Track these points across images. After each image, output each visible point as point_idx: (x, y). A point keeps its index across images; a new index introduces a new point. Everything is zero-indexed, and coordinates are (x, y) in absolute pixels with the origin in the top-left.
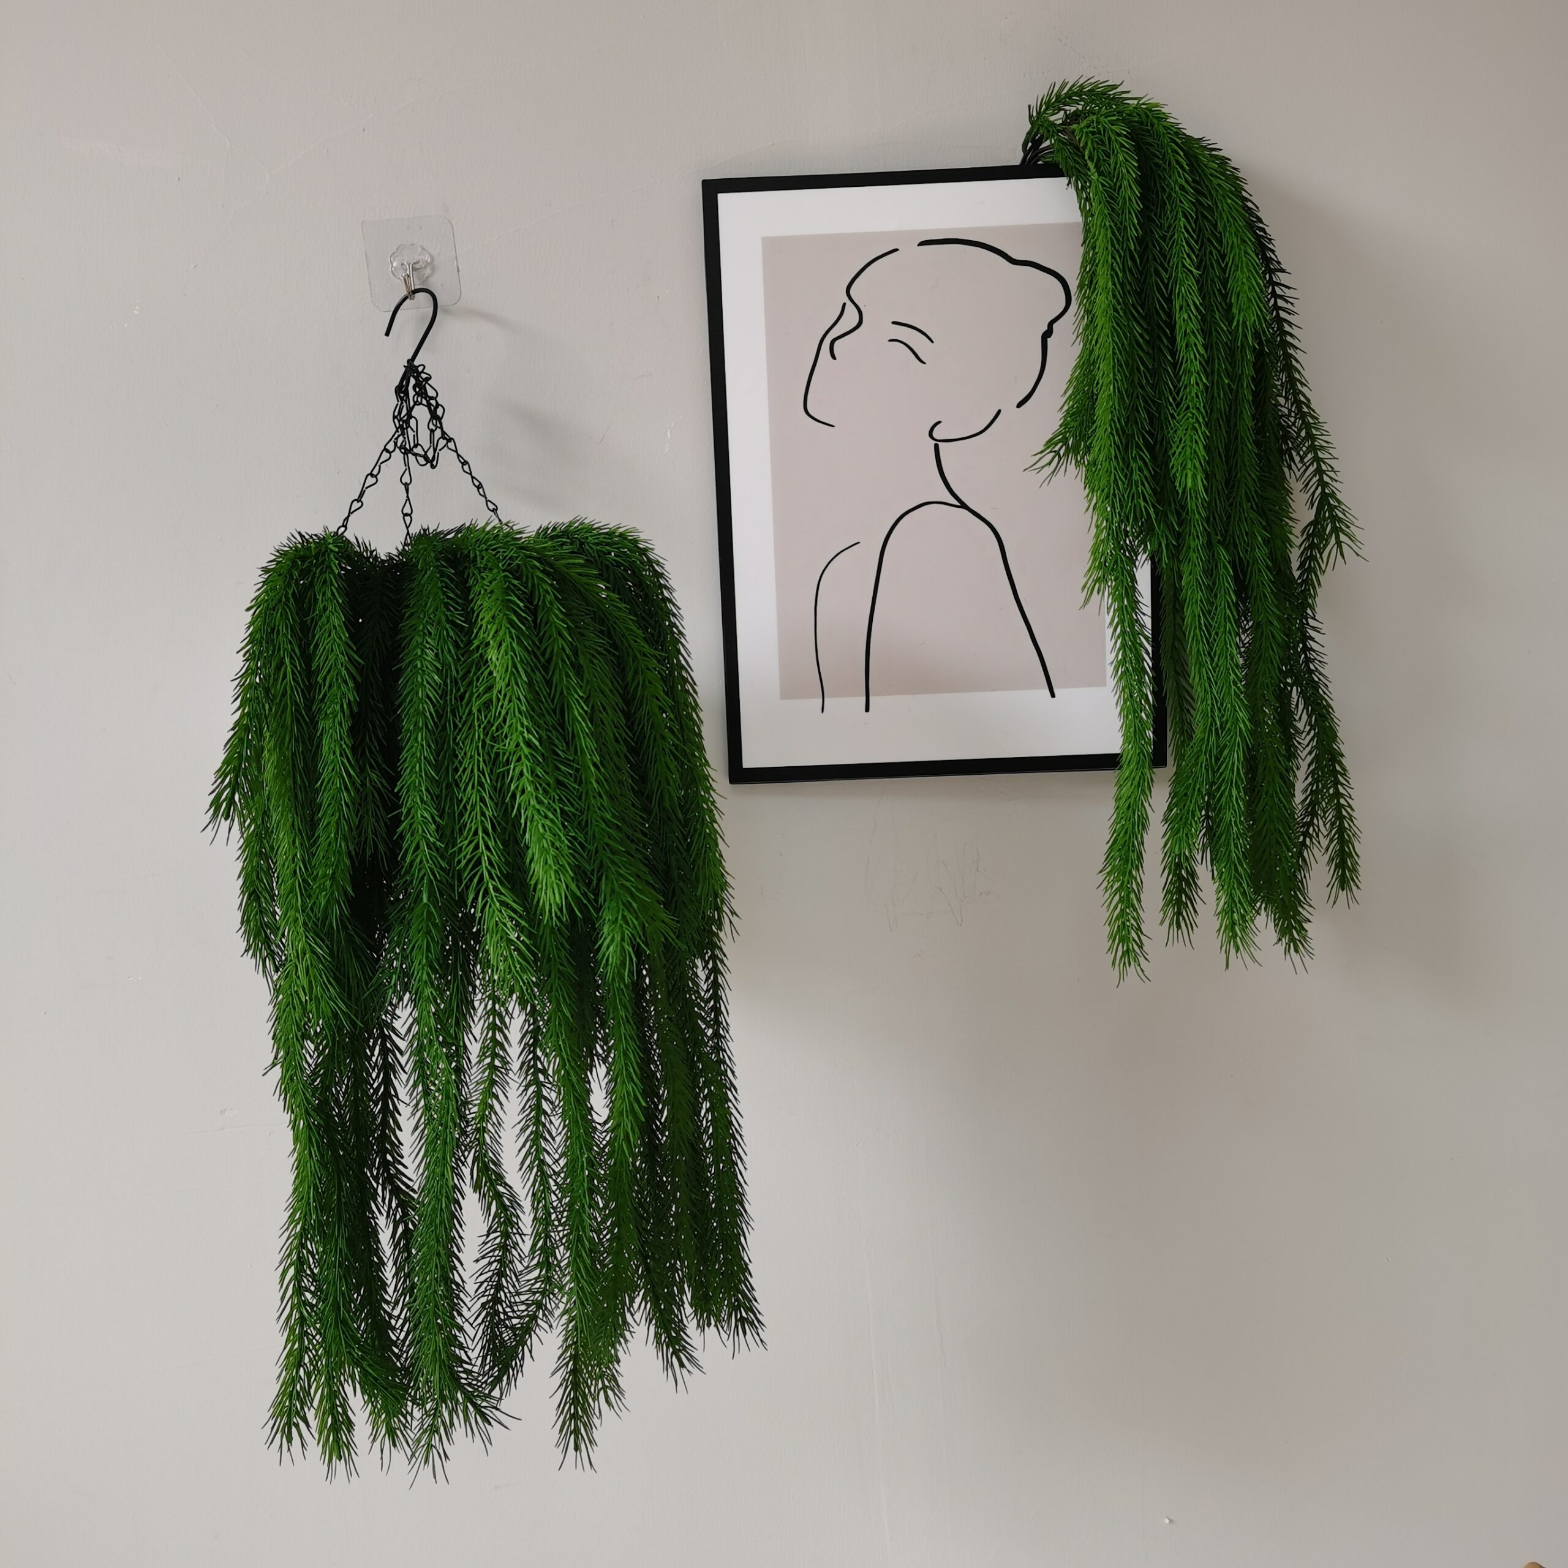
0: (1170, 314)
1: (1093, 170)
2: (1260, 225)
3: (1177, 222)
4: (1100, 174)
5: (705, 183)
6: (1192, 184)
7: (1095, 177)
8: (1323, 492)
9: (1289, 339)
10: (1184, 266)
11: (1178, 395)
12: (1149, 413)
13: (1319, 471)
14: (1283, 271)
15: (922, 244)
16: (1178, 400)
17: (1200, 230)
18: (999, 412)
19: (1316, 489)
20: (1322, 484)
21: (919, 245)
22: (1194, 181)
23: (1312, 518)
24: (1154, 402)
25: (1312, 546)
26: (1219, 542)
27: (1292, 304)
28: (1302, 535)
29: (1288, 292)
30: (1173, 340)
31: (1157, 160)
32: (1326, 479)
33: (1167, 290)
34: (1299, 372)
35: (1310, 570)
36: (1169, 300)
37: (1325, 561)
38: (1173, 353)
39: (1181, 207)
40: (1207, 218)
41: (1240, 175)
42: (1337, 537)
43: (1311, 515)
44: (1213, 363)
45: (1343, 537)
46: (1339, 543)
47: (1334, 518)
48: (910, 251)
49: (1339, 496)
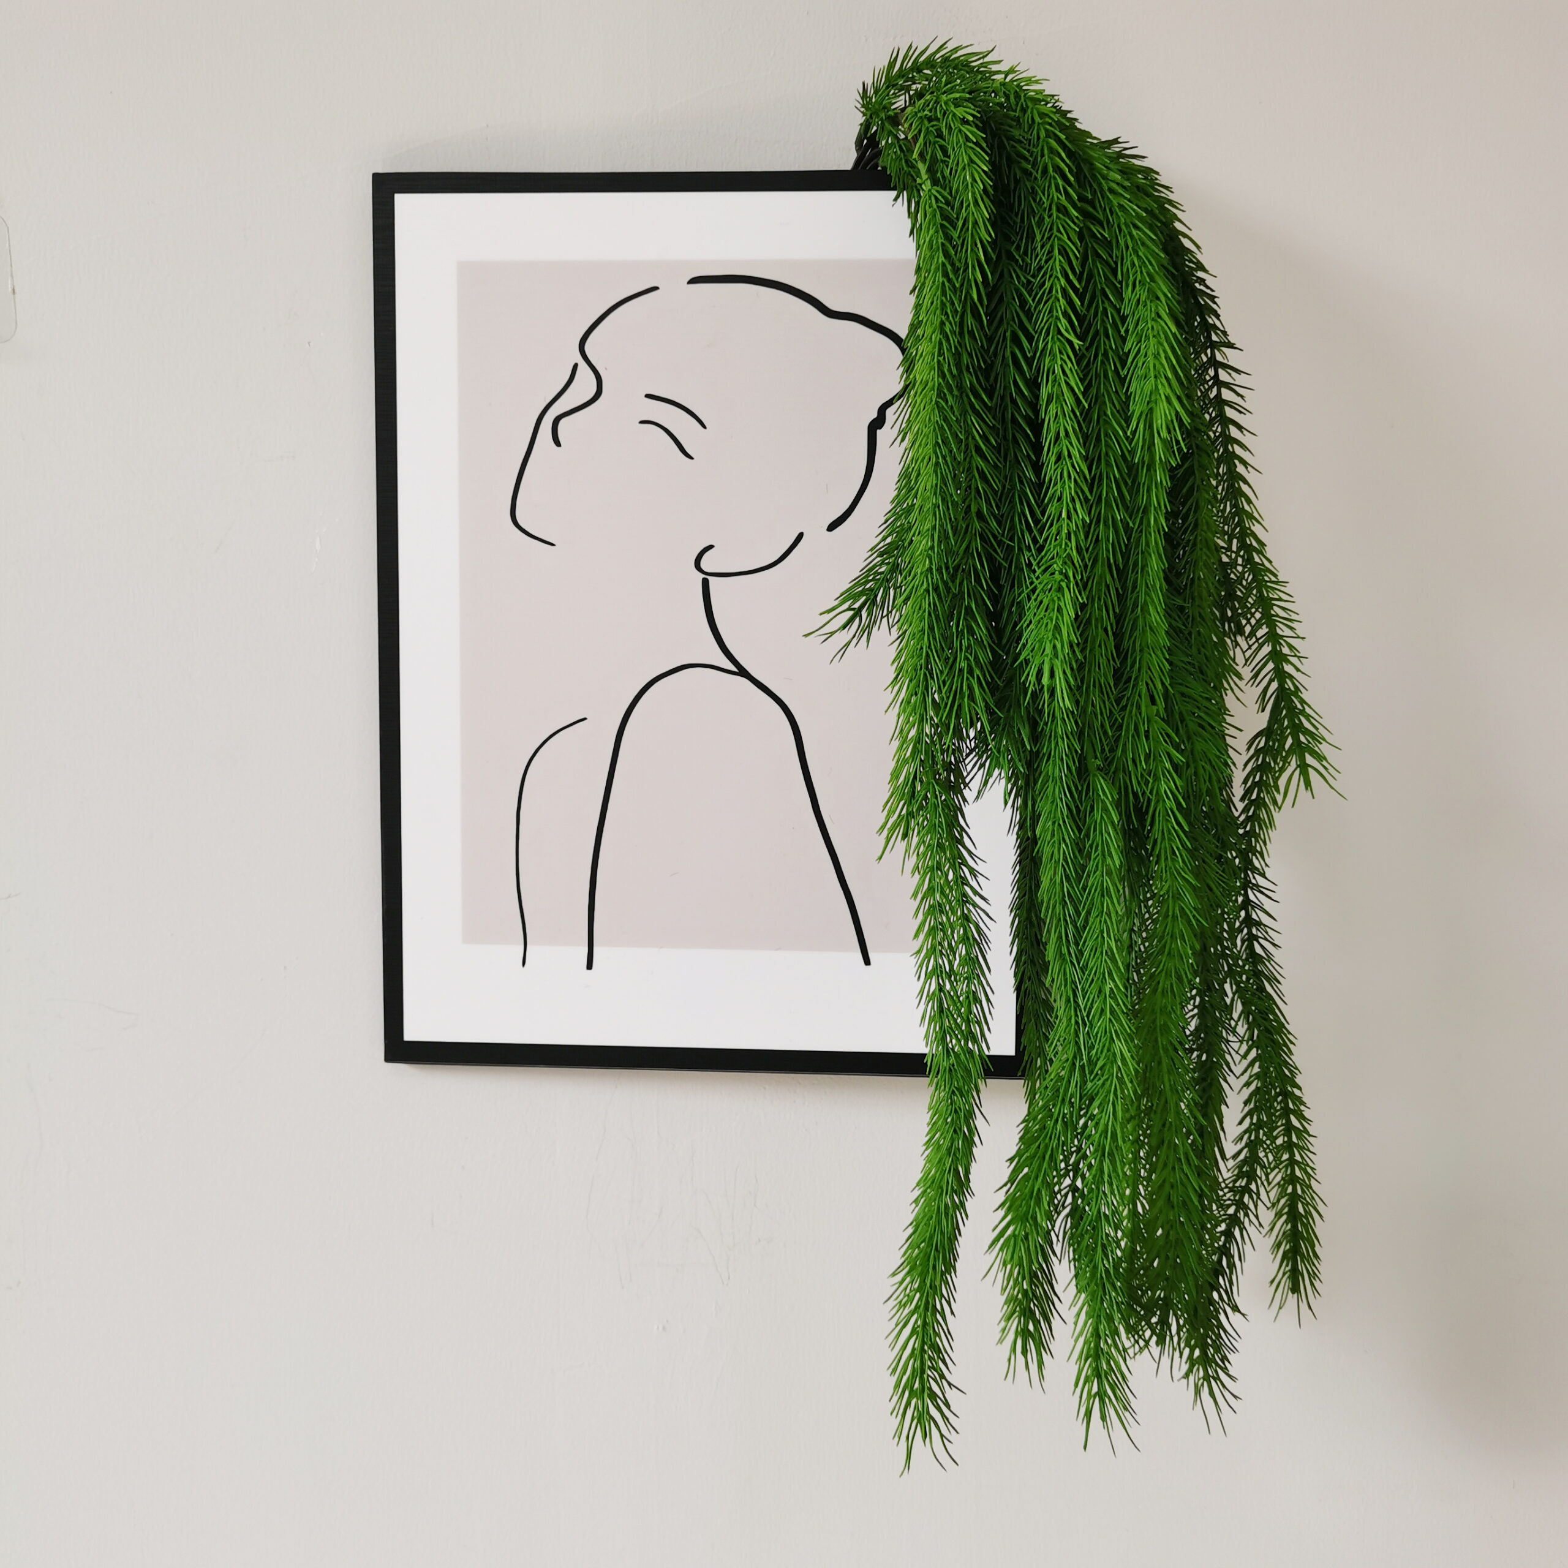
0: (1034, 406)
1: (924, 176)
2: (1200, 274)
3: (1051, 262)
4: (935, 182)
5: (377, 177)
6: (1079, 204)
7: (928, 185)
8: (1281, 688)
9: (1238, 450)
10: (1060, 332)
11: (1041, 535)
12: (991, 560)
13: (1277, 657)
14: (1231, 346)
15: (694, 281)
16: (1041, 541)
17: (1090, 276)
18: (801, 536)
19: (1271, 681)
20: (1280, 674)
21: (689, 282)
22: (1081, 198)
23: (1264, 725)
24: (1000, 543)
25: (1263, 768)
26: (1099, 769)
27: (1242, 397)
28: (1248, 749)
29: (1239, 379)
30: (1037, 448)
31: (1024, 165)
32: (1288, 668)
33: (1030, 366)
34: (1249, 502)
35: (1259, 803)
36: (1034, 385)
37: (1282, 790)
38: (1038, 468)
39: (1059, 239)
40: (1099, 256)
41: (1171, 197)
42: (1302, 759)
43: (1262, 721)
44: (1100, 484)
45: (1309, 759)
46: (1303, 767)
47: (1297, 728)
48: (674, 290)
49: (1305, 695)
